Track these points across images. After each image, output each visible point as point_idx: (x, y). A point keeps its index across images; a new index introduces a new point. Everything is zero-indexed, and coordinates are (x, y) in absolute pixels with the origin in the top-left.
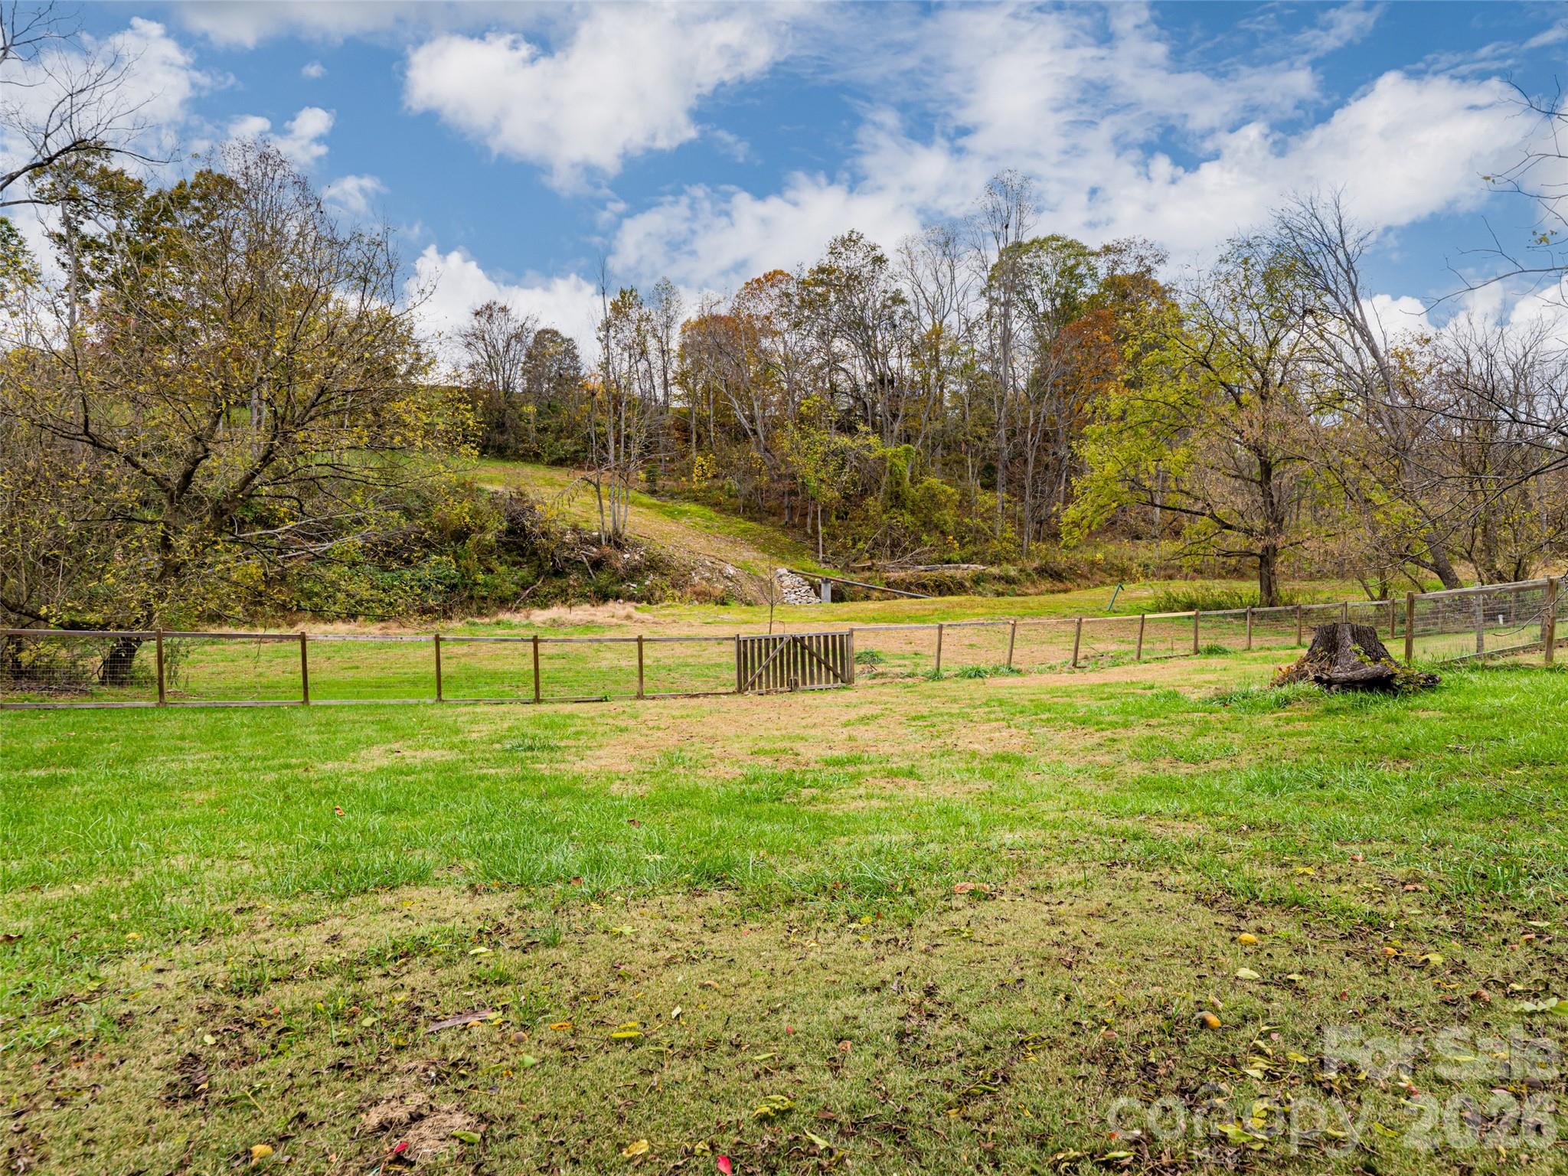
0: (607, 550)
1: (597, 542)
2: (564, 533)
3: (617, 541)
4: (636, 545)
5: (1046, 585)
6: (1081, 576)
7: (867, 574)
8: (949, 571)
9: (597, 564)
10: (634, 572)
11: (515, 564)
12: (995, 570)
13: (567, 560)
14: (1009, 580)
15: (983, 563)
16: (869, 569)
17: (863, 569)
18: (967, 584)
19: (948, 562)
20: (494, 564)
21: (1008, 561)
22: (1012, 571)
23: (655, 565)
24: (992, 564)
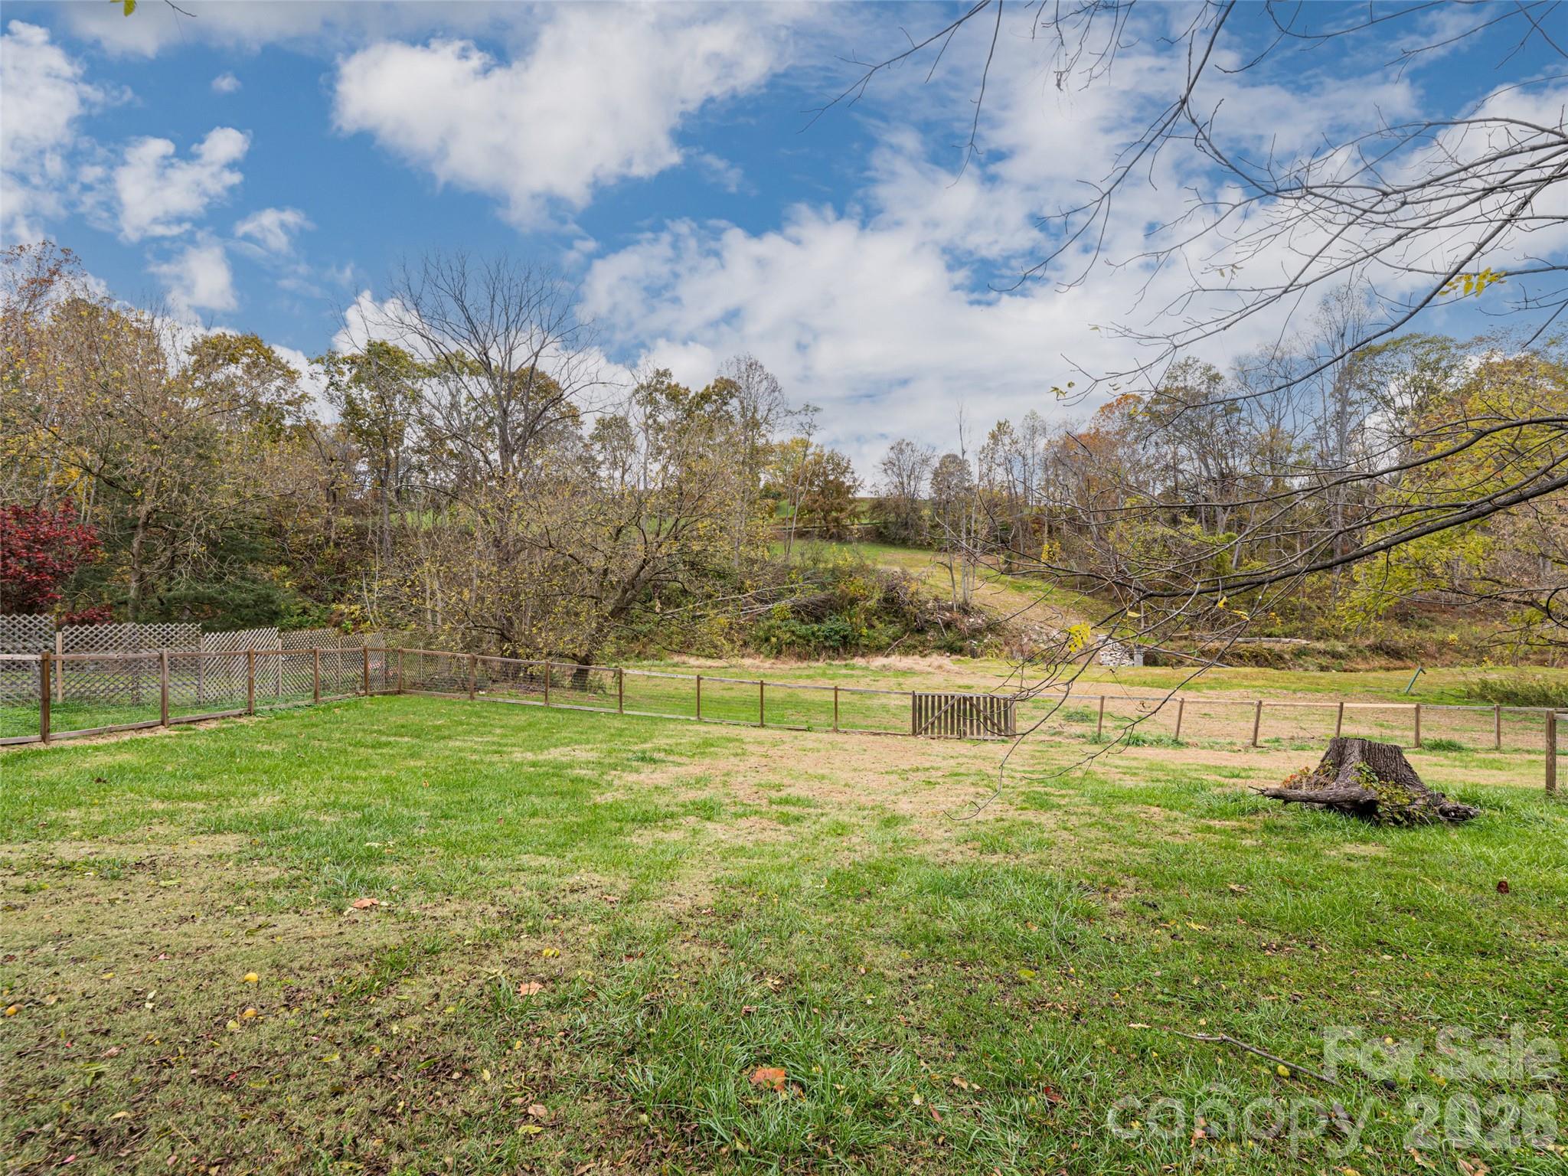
0: (955, 615)
1: (950, 609)
2: (927, 602)
3: (965, 609)
4: (980, 612)
5: (1383, 661)
6: (1427, 655)
7: (1183, 643)
8: (1267, 644)
9: (948, 625)
10: (976, 633)
11: (891, 622)
12: (1320, 645)
13: (927, 621)
14: (1336, 655)
15: (1308, 637)
16: (1186, 638)
17: (1181, 638)
18: (1287, 657)
19: (1269, 636)
20: (876, 622)
21: (1337, 637)
22: (1340, 647)
23: (993, 627)
24: (1318, 639)
